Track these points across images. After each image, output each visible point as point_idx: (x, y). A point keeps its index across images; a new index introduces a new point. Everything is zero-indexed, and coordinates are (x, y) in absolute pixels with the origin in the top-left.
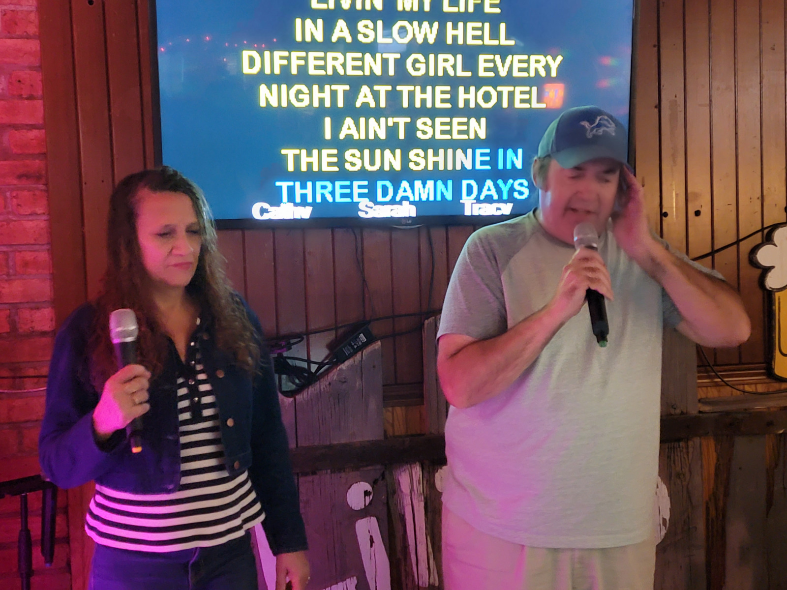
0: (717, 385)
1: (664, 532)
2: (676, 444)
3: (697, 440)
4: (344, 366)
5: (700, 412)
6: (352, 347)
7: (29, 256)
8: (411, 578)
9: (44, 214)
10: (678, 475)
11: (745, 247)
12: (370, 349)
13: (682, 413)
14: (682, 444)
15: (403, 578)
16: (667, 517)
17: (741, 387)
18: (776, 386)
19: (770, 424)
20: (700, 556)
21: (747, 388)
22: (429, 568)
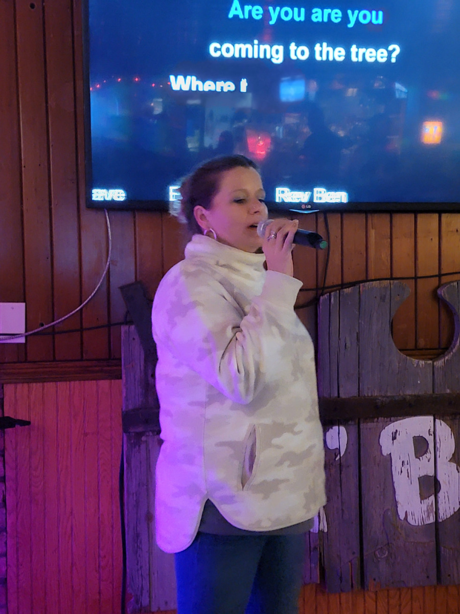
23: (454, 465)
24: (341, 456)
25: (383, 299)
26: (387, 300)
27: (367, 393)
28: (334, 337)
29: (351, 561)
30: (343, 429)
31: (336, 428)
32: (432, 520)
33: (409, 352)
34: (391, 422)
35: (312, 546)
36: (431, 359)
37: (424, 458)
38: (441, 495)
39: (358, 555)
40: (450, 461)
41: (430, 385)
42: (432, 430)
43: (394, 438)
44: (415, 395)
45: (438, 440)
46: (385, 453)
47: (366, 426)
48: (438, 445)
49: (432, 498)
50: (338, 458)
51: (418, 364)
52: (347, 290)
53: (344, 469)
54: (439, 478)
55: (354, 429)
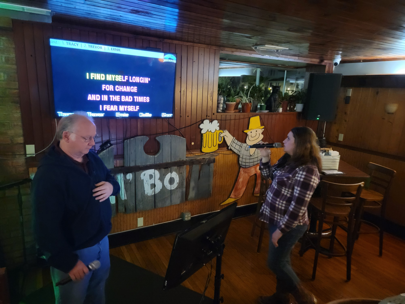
0: (190, 154)
1: (177, 185)
2: (181, 167)
3: (185, 166)
4: (104, 151)
5: (186, 160)
6: (106, 147)
7: (15, 123)
8: (120, 198)
9: (20, 112)
10: (181, 173)
11: (198, 124)
12: (111, 147)
13: (182, 160)
14: (182, 167)
15: (118, 198)
16: (178, 182)
17: (195, 154)
18: (202, 154)
19: (200, 162)
20: (184, 190)
21: (197, 154)
22: (125, 196)
23: (159, 180)
24: (131, 180)
25: (141, 141)
26: (143, 141)
27: (137, 165)
28: (129, 151)
29: (133, 206)
30: (131, 174)
31: (129, 174)
32: (153, 194)
33: (148, 153)
34: (144, 171)
35: (123, 203)
36: (154, 155)
37: (152, 179)
38: (156, 188)
39: (135, 204)
40: (158, 179)
41: (154, 161)
42: (154, 173)
43: (144, 175)
44: (150, 165)
45: (155, 175)
46: (142, 179)
47: (137, 173)
48: (155, 176)
49: (154, 189)
50: (129, 181)
51: (151, 157)
52: (132, 139)
53: (131, 184)
54: (155, 184)
55: (134, 174)
